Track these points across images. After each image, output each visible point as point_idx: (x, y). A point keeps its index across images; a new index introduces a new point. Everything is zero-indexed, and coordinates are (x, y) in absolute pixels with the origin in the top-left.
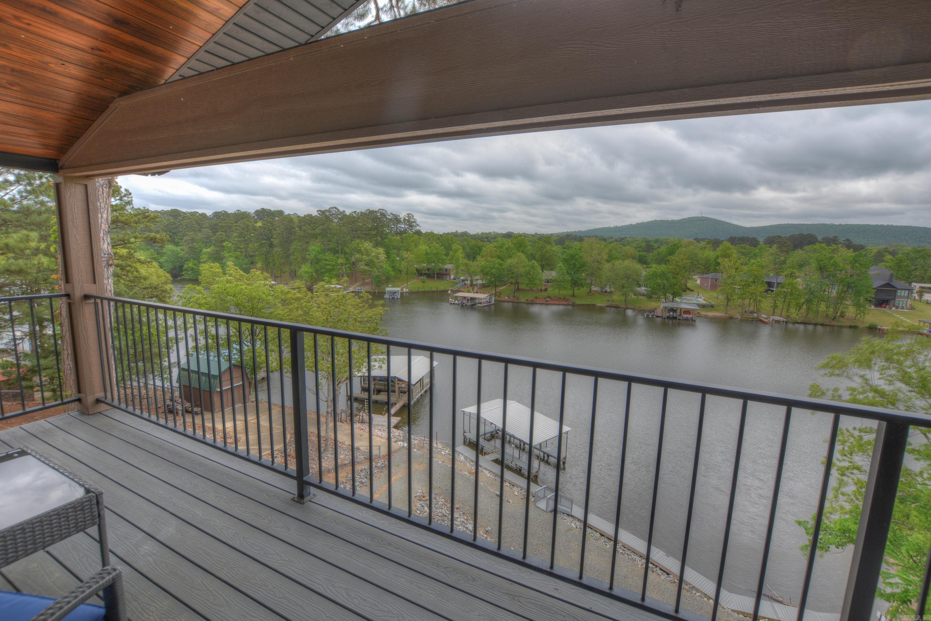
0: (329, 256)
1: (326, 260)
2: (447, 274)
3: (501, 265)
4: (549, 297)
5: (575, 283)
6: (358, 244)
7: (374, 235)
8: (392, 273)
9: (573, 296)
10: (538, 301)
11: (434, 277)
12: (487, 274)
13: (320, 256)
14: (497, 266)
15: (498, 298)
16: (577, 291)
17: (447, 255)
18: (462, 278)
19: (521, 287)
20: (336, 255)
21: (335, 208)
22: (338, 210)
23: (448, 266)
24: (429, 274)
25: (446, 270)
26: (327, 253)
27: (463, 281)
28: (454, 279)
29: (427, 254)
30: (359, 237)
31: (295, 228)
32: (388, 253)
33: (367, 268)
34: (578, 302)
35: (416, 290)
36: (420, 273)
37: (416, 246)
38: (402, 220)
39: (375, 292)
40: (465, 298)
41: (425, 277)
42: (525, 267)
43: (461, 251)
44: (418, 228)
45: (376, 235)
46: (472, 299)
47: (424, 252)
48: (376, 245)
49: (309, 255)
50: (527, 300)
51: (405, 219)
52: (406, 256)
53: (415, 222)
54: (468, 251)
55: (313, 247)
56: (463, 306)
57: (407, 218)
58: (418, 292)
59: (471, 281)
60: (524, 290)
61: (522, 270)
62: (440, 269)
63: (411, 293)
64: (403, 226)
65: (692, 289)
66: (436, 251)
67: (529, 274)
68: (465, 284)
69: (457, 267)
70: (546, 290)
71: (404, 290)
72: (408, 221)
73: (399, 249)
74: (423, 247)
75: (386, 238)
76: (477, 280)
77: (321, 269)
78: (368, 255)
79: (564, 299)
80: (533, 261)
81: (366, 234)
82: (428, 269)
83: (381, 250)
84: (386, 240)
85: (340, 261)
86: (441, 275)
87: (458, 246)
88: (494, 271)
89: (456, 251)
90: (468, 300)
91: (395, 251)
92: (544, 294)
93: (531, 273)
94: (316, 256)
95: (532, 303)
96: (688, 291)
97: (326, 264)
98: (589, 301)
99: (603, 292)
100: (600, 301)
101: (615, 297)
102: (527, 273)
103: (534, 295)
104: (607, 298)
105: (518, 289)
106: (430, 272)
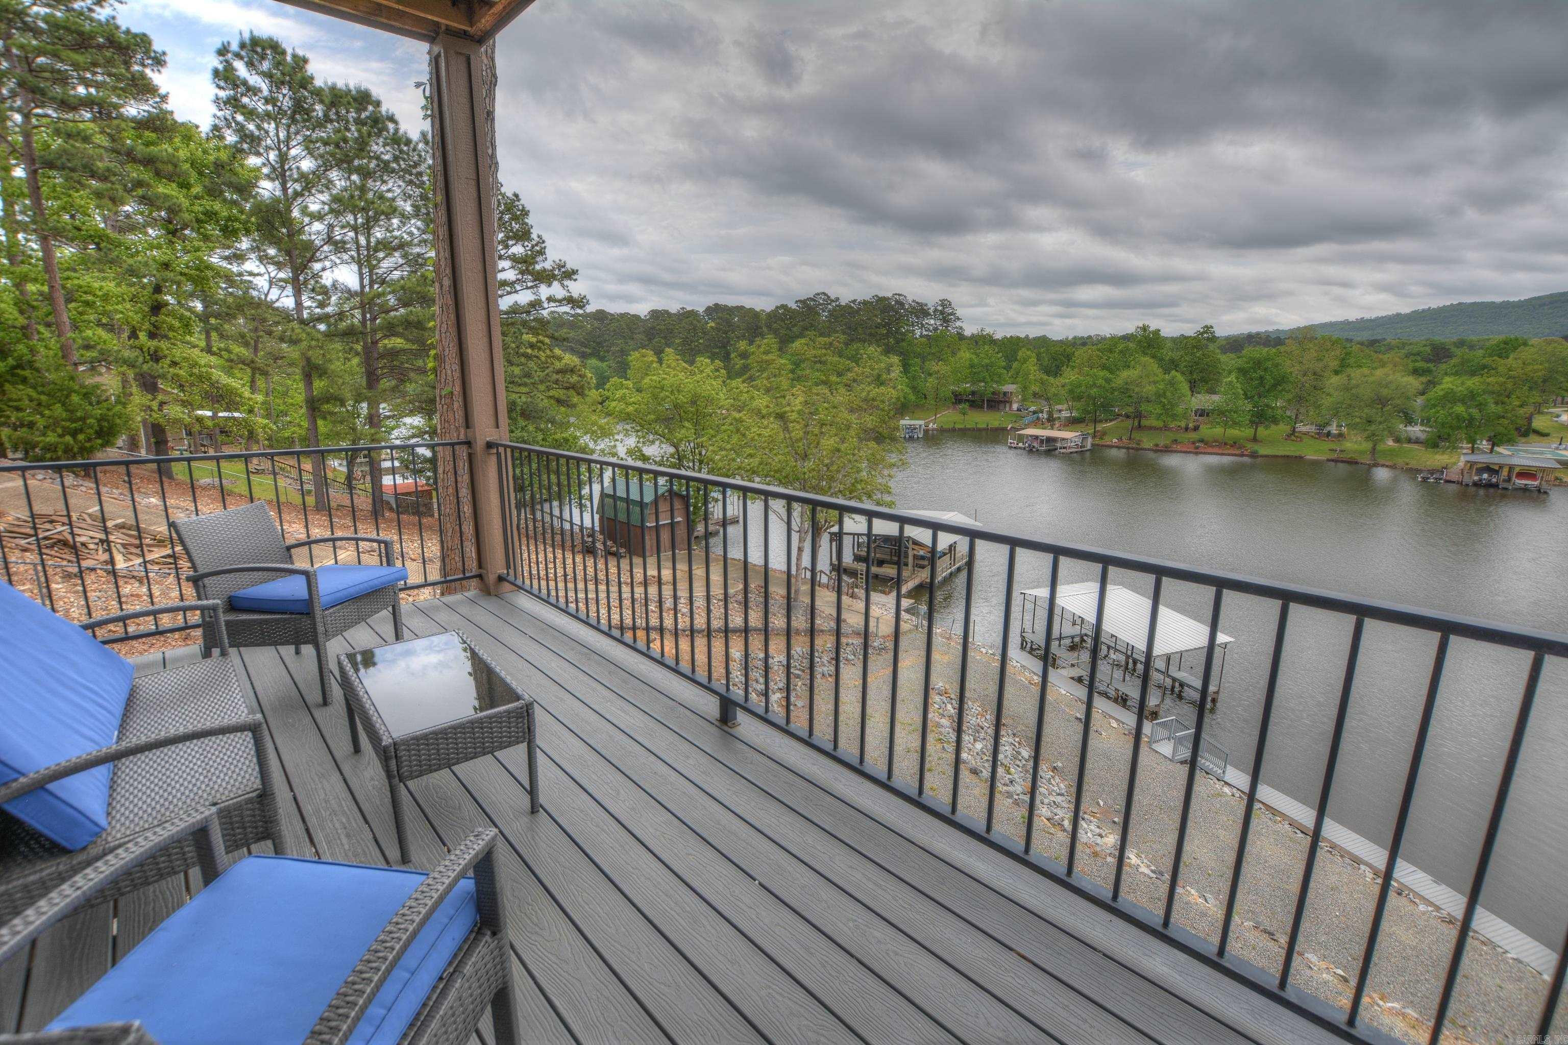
2: (1005, 402)
3: (1108, 381)
4: (1202, 441)
5: (1261, 417)
6: (858, 349)
7: (884, 334)
8: (912, 397)
9: (1255, 439)
10: (1179, 448)
11: (982, 407)
12: (1079, 398)
14: (1100, 382)
15: (1097, 441)
16: (1262, 432)
17: (1008, 368)
18: (1033, 408)
19: (1144, 422)
21: (824, 294)
22: (829, 297)
23: (1010, 388)
24: (973, 401)
25: (1005, 394)
27: (1034, 412)
28: (1019, 410)
29: (972, 366)
30: (860, 340)
32: (906, 367)
34: (1263, 451)
35: (951, 426)
36: (958, 399)
37: (954, 354)
38: (931, 311)
40: (1036, 437)
41: (966, 406)
42: (1155, 383)
43: (1033, 360)
44: (958, 324)
45: (887, 336)
46: (1050, 440)
47: (967, 363)
48: (888, 351)
50: (1157, 445)
51: (936, 310)
52: (936, 368)
53: (952, 314)
54: (1045, 364)
56: (1031, 451)
57: (940, 308)
58: (954, 430)
59: (1050, 414)
60: (1151, 428)
61: (1149, 389)
62: (994, 393)
63: (942, 431)
64: (932, 322)
65: (1546, 431)
66: (987, 361)
67: (1164, 396)
68: (1038, 418)
69: (1025, 389)
70: (1196, 429)
71: (931, 425)
72: (942, 313)
73: (924, 359)
74: (965, 355)
75: (903, 340)
76: (1060, 411)
79: (1234, 444)
80: (1173, 373)
81: (871, 335)
82: (973, 393)
83: (895, 359)
84: (904, 344)
86: (996, 402)
87: (1029, 353)
88: (1094, 391)
89: (1025, 361)
90: (1042, 441)
91: (918, 360)
92: (1193, 436)
93: (1168, 394)
95: (1167, 450)
96: (1533, 437)
98: (1290, 449)
99: (1322, 434)
100: (1313, 451)
101: (1348, 445)
102: (1160, 395)
103: (1171, 435)
104: (1333, 446)
105: (1140, 426)
106: (976, 398)
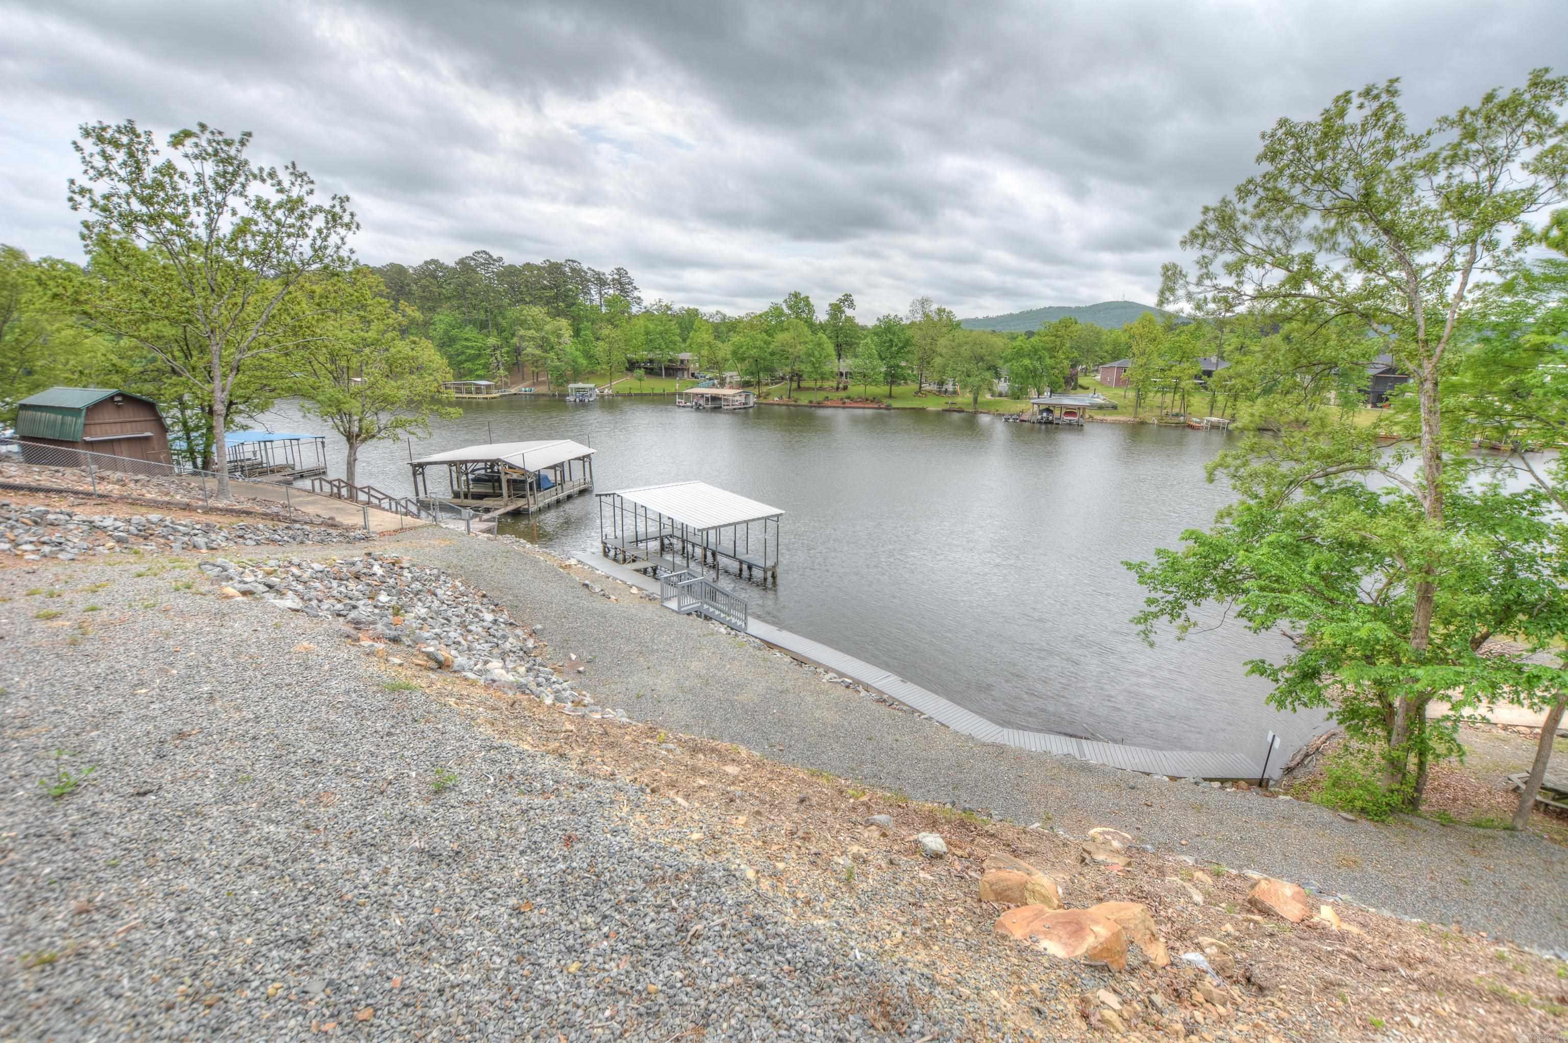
0: (470, 332)
1: (466, 339)
2: (683, 370)
3: (768, 343)
4: (848, 398)
5: (893, 378)
6: (521, 311)
7: (551, 297)
8: (583, 361)
9: (890, 396)
10: (829, 403)
11: (659, 374)
12: (743, 359)
13: (454, 332)
14: (759, 343)
15: (762, 400)
16: (896, 389)
17: (683, 336)
18: (709, 376)
19: (803, 384)
20: (485, 331)
21: (487, 254)
22: (491, 257)
23: (685, 355)
24: (652, 369)
25: (682, 361)
26: (468, 328)
27: (710, 379)
29: (647, 333)
30: (523, 300)
31: (408, 285)
32: (577, 333)
33: (538, 352)
34: (896, 404)
35: (627, 392)
36: (634, 366)
38: (609, 280)
39: (554, 395)
40: (702, 395)
41: (642, 373)
42: (806, 343)
43: (708, 329)
45: (555, 298)
46: (715, 398)
47: (642, 329)
48: (558, 313)
49: (435, 330)
50: (811, 402)
51: (613, 280)
52: (608, 332)
53: (629, 283)
54: (721, 334)
55: (441, 317)
56: (698, 408)
57: (616, 277)
58: (630, 395)
60: (808, 389)
61: (801, 349)
62: (670, 361)
63: (618, 396)
64: (610, 291)
65: (1085, 385)
66: (662, 328)
67: (813, 355)
69: (700, 357)
70: (845, 388)
71: (606, 391)
72: (619, 282)
73: (596, 324)
74: (640, 323)
75: (573, 304)
76: (732, 377)
77: (458, 355)
78: (538, 330)
79: (873, 400)
80: (820, 334)
81: (537, 296)
82: (651, 361)
83: (564, 323)
84: (578, 310)
85: (492, 341)
86: (673, 370)
88: (753, 352)
89: (699, 330)
90: (707, 399)
91: (590, 325)
92: (842, 394)
93: (816, 353)
94: (446, 332)
95: (820, 405)
96: (1079, 390)
97: (467, 347)
98: (916, 403)
99: (941, 392)
100: (933, 405)
101: (959, 400)
102: (810, 355)
103: (825, 394)
104: (946, 400)
105: (799, 387)
106: (655, 365)
